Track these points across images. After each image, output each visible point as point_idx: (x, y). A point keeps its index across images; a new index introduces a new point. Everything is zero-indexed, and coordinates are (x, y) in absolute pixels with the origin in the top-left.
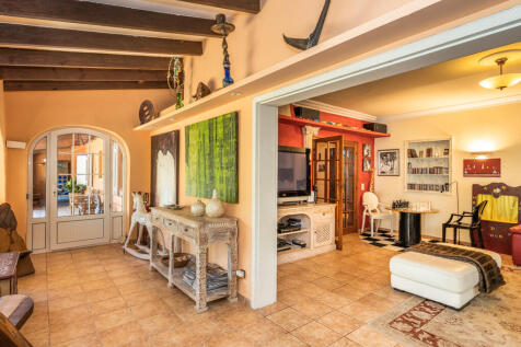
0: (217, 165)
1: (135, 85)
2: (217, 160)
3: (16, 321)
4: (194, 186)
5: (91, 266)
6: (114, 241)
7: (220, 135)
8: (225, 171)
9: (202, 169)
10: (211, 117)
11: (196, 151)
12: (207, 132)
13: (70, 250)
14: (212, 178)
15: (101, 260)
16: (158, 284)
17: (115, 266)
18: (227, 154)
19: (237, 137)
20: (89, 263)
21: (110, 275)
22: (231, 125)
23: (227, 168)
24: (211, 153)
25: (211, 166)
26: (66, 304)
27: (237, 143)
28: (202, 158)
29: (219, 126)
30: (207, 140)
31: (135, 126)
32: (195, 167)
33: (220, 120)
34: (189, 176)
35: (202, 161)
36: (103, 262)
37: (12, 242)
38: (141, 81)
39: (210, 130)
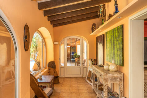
0: (116, 49)
1: (90, 18)
2: (115, 47)
3: (48, 95)
4: (109, 57)
5: (74, 84)
6: (84, 77)
7: (117, 36)
8: (118, 51)
9: (111, 50)
10: (113, 28)
11: (109, 43)
12: (112, 35)
13: (70, 78)
14: (114, 54)
15: (78, 83)
16: (93, 95)
17: (81, 85)
18: (119, 44)
19: (123, 36)
20: (74, 83)
21: (79, 88)
22: (120, 31)
23: (119, 50)
24: (114, 44)
25: (114, 49)
26: (64, 94)
27: (123, 39)
28: (111, 45)
29: (116, 32)
30: (112, 38)
31: (90, 34)
32: (109, 49)
33: (116, 29)
34: (107, 53)
35: (111, 47)
36: (78, 84)
37: (54, 73)
38: (92, 16)
39: (113, 34)
